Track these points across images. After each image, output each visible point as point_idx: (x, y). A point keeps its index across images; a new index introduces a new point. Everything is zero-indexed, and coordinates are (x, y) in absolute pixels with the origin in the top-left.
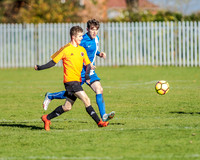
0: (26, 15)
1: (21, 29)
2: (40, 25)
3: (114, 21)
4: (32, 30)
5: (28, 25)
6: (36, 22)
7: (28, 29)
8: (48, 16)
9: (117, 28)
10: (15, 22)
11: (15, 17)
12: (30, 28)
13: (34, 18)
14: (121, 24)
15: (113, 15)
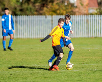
0: (47, 11)
1: (44, 18)
2: (54, 16)
3: (92, 14)
4: (50, 19)
5: (48, 16)
6: (52, 15)
7: (48, 18)
8: (58, 12)
9: (93, 18)
10: (41, 14)
11: (41, 12)
12: (49, 18)
13: (51, 13)
14: (95, 16)
15: (91, 11)
